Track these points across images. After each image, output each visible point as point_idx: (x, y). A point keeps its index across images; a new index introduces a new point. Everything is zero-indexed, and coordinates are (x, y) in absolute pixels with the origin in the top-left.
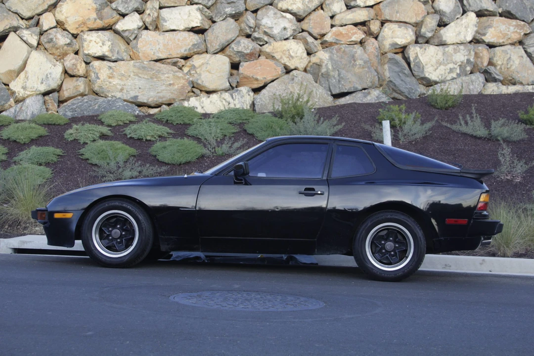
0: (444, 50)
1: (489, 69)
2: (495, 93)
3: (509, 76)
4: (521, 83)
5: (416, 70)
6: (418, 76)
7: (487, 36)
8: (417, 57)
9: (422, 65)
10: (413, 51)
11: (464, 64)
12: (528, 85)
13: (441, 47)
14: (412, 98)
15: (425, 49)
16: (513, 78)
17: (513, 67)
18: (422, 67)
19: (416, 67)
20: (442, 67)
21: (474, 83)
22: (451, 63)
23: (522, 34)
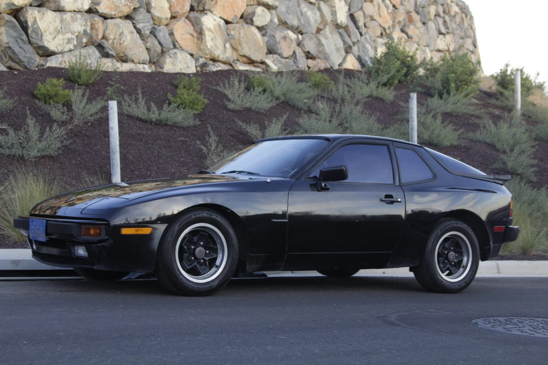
0: (62, 17)
1: (102, 43)
2: (109, 70)
3: (122, 52)
4: (133, 61)
5: (34, 37)
6: (36, 44)
7: (100, 6)
8: (35, 21)
9: (40, 32)
10: (31, 14)
11: (81, 35)
12: (139, 63)
13: (58, 13)
14: (30, 69)
15: (43, 14)
16: (125, 55)
17: (126, 43)
18: (40, 34)
19: (34, 33)
20: (60, 36)
21: (91, 57)
22: (69, 33)
23: (132, 8)
